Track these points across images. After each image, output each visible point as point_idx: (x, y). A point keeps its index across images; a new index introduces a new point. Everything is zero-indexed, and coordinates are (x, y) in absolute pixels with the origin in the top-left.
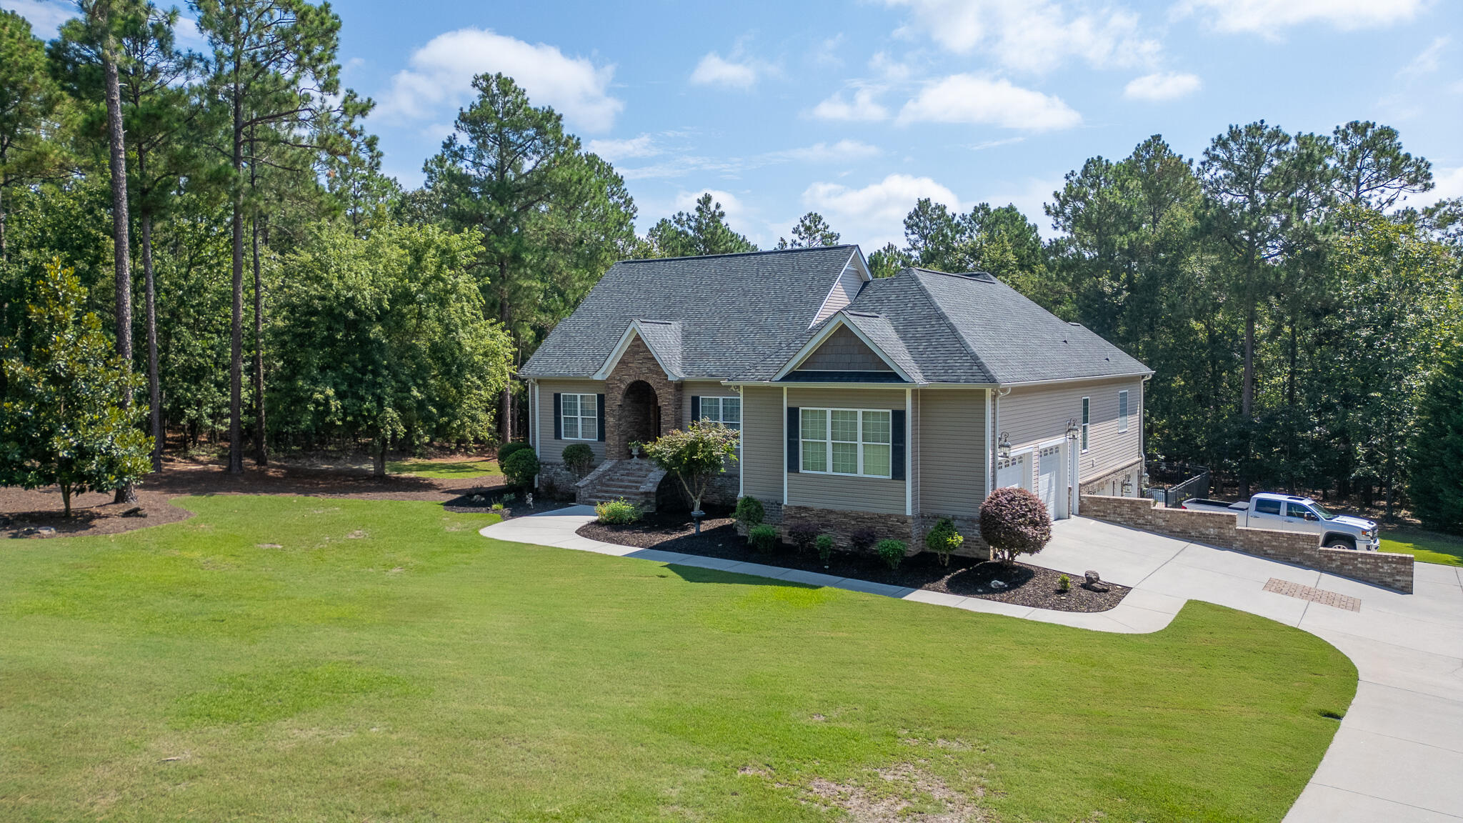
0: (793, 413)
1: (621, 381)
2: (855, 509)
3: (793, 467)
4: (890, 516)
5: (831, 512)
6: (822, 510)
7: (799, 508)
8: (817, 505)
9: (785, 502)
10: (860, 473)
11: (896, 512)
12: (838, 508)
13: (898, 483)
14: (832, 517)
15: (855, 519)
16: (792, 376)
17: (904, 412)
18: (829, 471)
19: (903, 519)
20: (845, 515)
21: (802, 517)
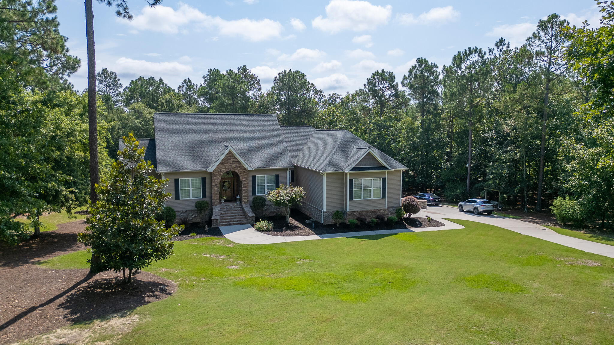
0: (351, 181)
1: (221, 171)
2: (371, 209)
3: (351, 199)
4: (381, 210)
5: (363, 211)
6: (360, 211)
7: (353, 212)
8: (359, 210)
9: (348, 211)
10: (372, 198)
11: (383, 208)
12: (365, 210)
13: (384, 199)
14: (363, 213)
15: (371, 212)
16: (354, 169)
17: (385, 178)
18: (362, 198)
19: (385, 210)
20: (367, 211)
21: (354, 215)
